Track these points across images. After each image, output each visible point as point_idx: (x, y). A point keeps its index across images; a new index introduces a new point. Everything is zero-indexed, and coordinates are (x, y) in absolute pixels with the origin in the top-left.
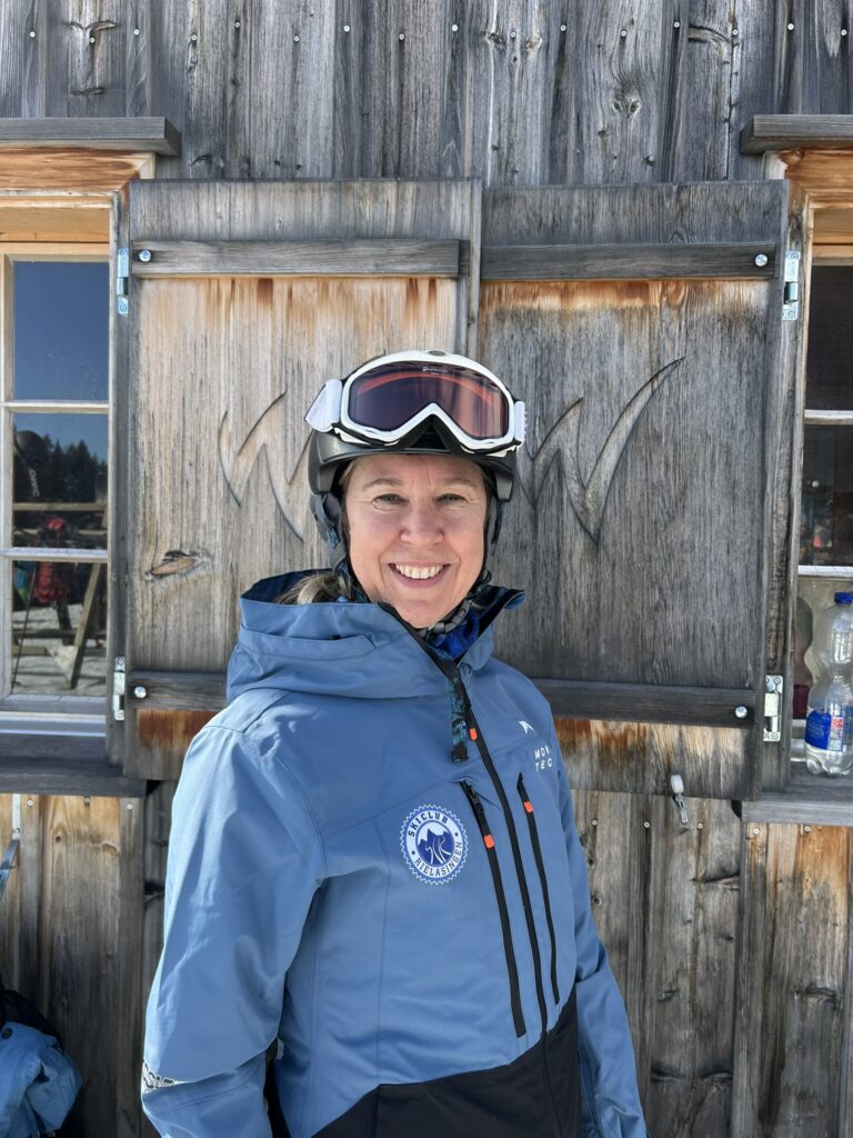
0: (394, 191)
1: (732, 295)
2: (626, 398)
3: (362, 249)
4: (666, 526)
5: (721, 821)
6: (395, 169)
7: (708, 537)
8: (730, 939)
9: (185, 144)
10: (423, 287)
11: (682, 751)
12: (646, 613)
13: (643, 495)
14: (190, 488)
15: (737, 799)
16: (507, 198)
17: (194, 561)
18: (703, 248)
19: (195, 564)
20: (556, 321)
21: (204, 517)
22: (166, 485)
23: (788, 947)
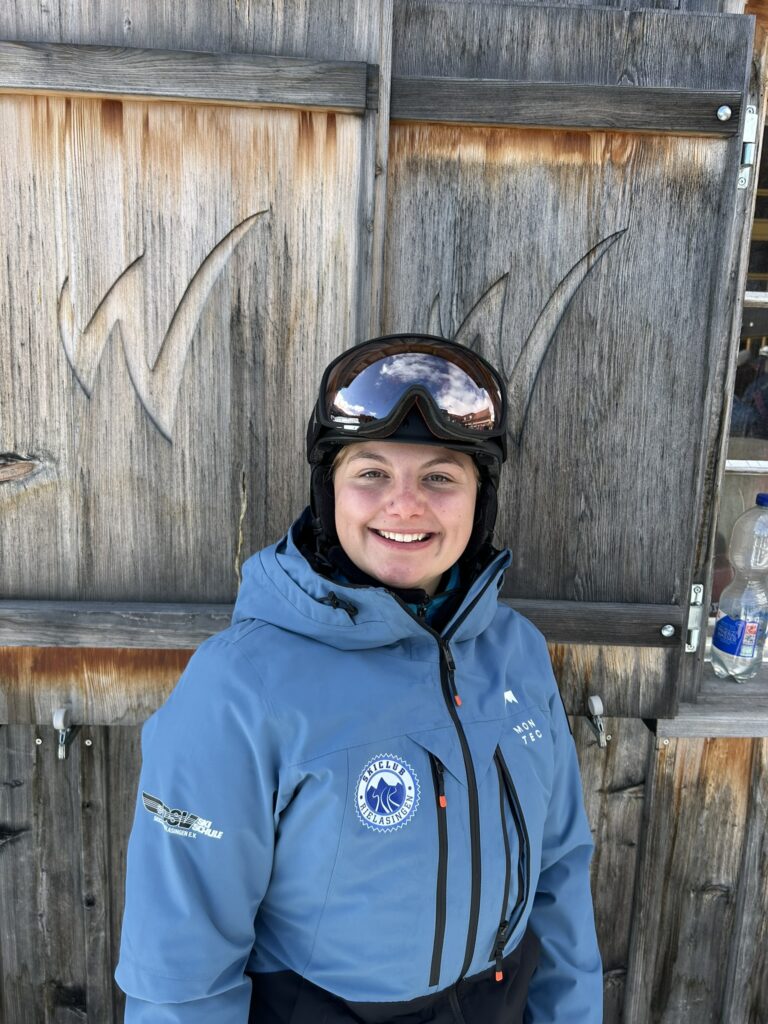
1: (685, 154)
2: (559, 274)
4: (596, 426)
5: (630, 731)
7: (642, 439)
8: (631, 845)
10: (320, 125)
11: (601, 671)
12: (570, 524)
13: (572, 390)
14: (23, 374)
15: (655, 717)
17: (33, 466)
18: (656, 93)
19: (35, 470)
20: (479, 177)
21: (44, 411)
23: (688, 849)
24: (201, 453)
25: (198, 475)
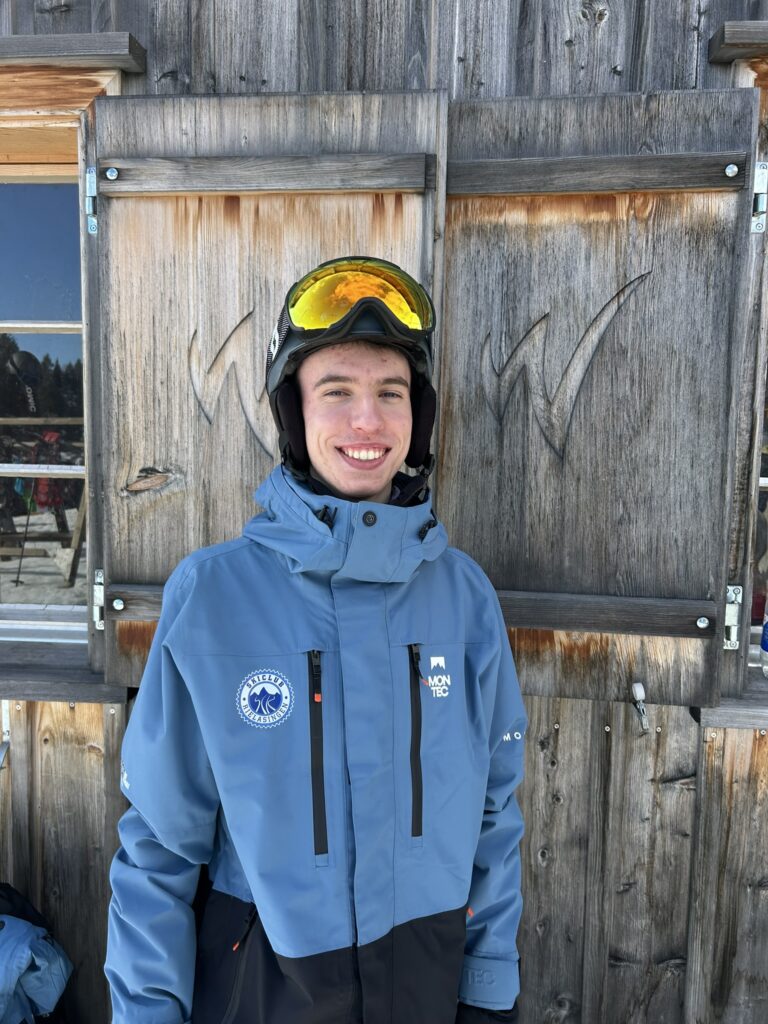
0: (360, 104)
1: (700, 207)
2: (592, 312)
3: (328, 165)
4: (631, 440)
5: (679, 725)
6: (360, 83)
7: (673, 451)
8: (686, 835)
9: (150, 61)
10: (390, 202)
11: (643, 661)
12: (610, 527)
13: (608, 410)
14: (162, 406)
15: (697, 705)
16: (473, 111)
17: (167, 477)
18: (671, 159)
19: (168, 481)
20: (522, 236)
21: (176, 435)
22: (139, 403)
23: (742, 843)
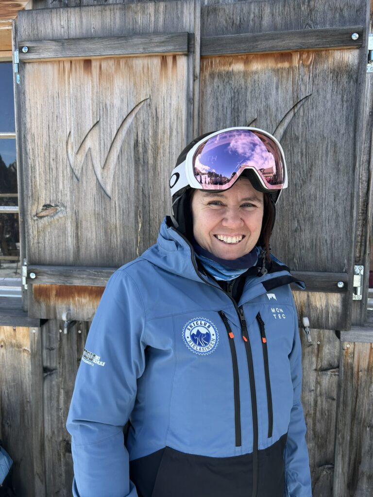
0: (153, 7)
1: (339, 58)
2: (280, 117)
3: (136, 40)
4: (301, 187)
5: (330, 340)
7: (324, 192)
8: (334, 399)
10: (170, 61)
11: (308, 305)
12: (290, 234)
14: (53, 172)
15: (338, 330)
16: (215, 10)
17: (57, 209)
18: (322, 31)
19: (57, 211)
20: (242, 77)
21: (61, 187)
22: (42, 171)
23: (364, 404)
24: (122, 202)
25: (121, 212)
